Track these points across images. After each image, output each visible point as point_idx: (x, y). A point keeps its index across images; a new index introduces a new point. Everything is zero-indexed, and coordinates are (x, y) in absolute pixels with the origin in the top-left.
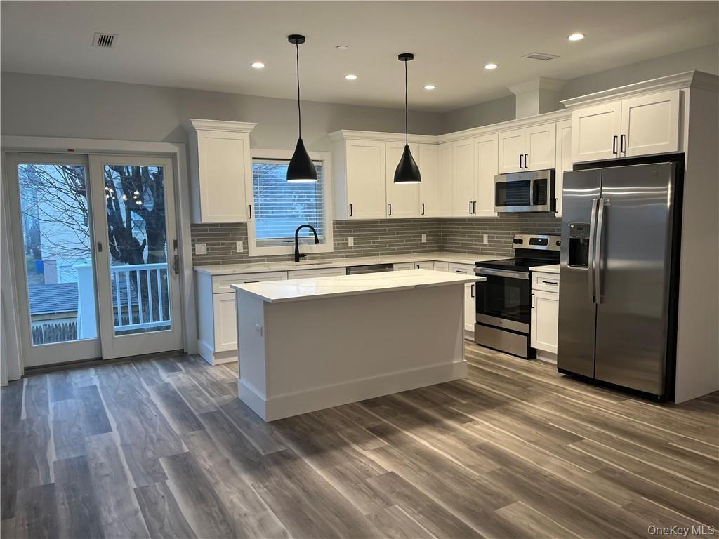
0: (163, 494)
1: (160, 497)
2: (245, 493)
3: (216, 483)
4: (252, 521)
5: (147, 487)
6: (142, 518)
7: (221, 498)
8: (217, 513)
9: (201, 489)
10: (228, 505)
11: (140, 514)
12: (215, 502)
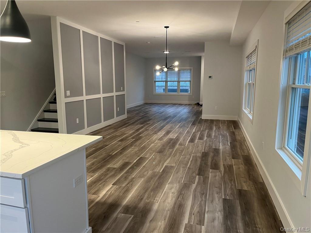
0: (193, 216)
1: (195, 215)
2: (163, 201)
3: (168, 210)
4: (173, 190)
5: (197, 224)
6: (206, 208)
7: (173, 203)
8: (180, 198)
9: (177, 211)
10: (174, 199)
11: (207, 210)
12: (177, 202)
